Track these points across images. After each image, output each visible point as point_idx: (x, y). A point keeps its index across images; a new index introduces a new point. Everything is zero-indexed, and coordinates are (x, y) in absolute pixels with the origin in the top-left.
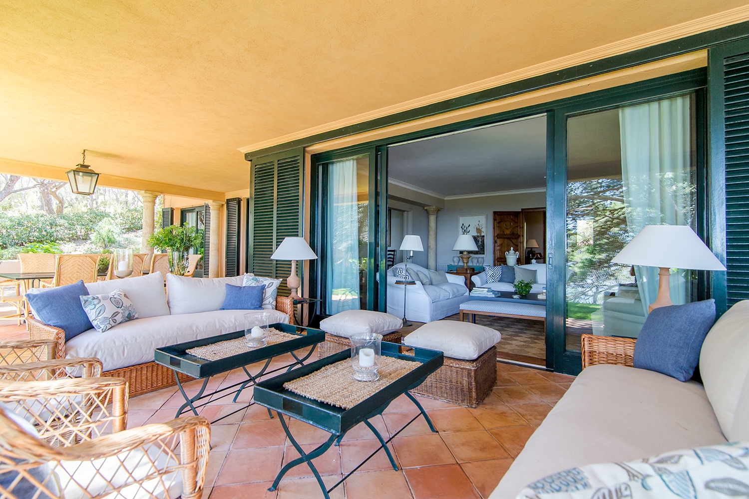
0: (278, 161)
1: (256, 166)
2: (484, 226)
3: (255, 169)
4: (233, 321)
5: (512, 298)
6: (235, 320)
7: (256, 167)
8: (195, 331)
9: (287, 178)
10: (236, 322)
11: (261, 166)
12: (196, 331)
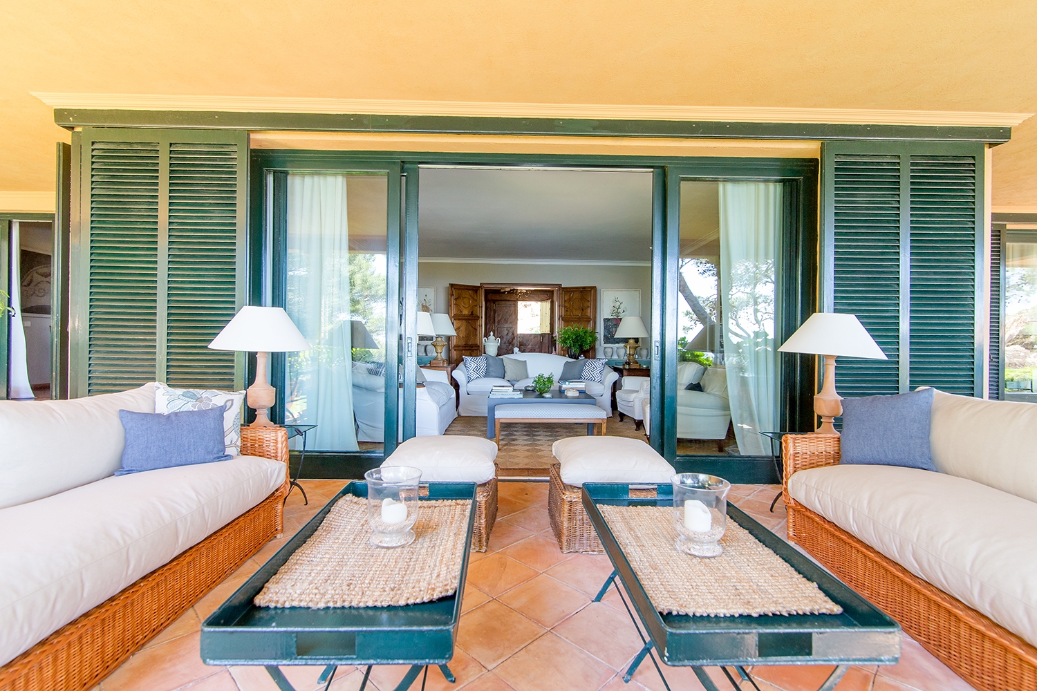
0: (171, 144)
1: (93, 143)
2: (432, 302)
3: (93, 150)
4: (193, 495)
5: (543, 397)
6: (197, 493)
7: (96, 146)
8: (121, 542)
9: (198, 185)
10: (200, 498)
11: (112, 147)
12: (125, 541)
